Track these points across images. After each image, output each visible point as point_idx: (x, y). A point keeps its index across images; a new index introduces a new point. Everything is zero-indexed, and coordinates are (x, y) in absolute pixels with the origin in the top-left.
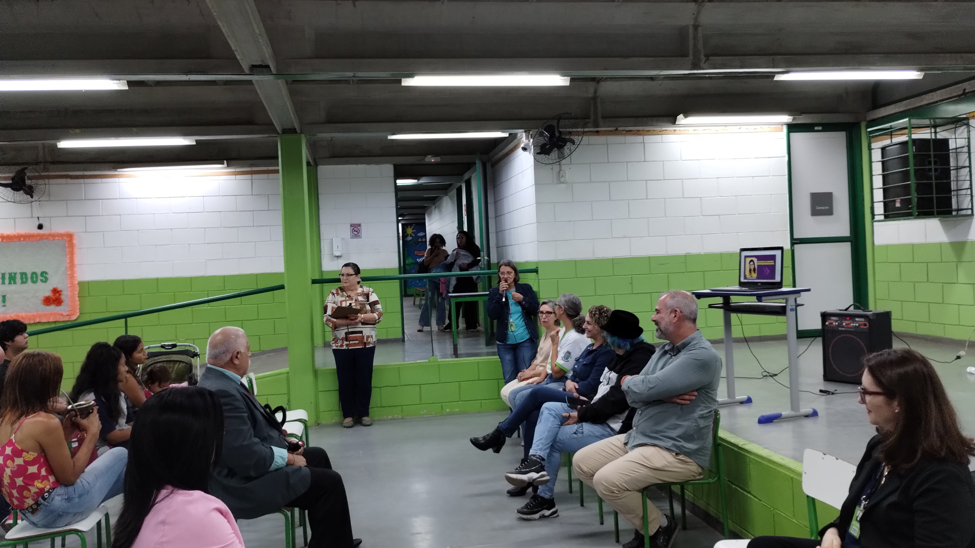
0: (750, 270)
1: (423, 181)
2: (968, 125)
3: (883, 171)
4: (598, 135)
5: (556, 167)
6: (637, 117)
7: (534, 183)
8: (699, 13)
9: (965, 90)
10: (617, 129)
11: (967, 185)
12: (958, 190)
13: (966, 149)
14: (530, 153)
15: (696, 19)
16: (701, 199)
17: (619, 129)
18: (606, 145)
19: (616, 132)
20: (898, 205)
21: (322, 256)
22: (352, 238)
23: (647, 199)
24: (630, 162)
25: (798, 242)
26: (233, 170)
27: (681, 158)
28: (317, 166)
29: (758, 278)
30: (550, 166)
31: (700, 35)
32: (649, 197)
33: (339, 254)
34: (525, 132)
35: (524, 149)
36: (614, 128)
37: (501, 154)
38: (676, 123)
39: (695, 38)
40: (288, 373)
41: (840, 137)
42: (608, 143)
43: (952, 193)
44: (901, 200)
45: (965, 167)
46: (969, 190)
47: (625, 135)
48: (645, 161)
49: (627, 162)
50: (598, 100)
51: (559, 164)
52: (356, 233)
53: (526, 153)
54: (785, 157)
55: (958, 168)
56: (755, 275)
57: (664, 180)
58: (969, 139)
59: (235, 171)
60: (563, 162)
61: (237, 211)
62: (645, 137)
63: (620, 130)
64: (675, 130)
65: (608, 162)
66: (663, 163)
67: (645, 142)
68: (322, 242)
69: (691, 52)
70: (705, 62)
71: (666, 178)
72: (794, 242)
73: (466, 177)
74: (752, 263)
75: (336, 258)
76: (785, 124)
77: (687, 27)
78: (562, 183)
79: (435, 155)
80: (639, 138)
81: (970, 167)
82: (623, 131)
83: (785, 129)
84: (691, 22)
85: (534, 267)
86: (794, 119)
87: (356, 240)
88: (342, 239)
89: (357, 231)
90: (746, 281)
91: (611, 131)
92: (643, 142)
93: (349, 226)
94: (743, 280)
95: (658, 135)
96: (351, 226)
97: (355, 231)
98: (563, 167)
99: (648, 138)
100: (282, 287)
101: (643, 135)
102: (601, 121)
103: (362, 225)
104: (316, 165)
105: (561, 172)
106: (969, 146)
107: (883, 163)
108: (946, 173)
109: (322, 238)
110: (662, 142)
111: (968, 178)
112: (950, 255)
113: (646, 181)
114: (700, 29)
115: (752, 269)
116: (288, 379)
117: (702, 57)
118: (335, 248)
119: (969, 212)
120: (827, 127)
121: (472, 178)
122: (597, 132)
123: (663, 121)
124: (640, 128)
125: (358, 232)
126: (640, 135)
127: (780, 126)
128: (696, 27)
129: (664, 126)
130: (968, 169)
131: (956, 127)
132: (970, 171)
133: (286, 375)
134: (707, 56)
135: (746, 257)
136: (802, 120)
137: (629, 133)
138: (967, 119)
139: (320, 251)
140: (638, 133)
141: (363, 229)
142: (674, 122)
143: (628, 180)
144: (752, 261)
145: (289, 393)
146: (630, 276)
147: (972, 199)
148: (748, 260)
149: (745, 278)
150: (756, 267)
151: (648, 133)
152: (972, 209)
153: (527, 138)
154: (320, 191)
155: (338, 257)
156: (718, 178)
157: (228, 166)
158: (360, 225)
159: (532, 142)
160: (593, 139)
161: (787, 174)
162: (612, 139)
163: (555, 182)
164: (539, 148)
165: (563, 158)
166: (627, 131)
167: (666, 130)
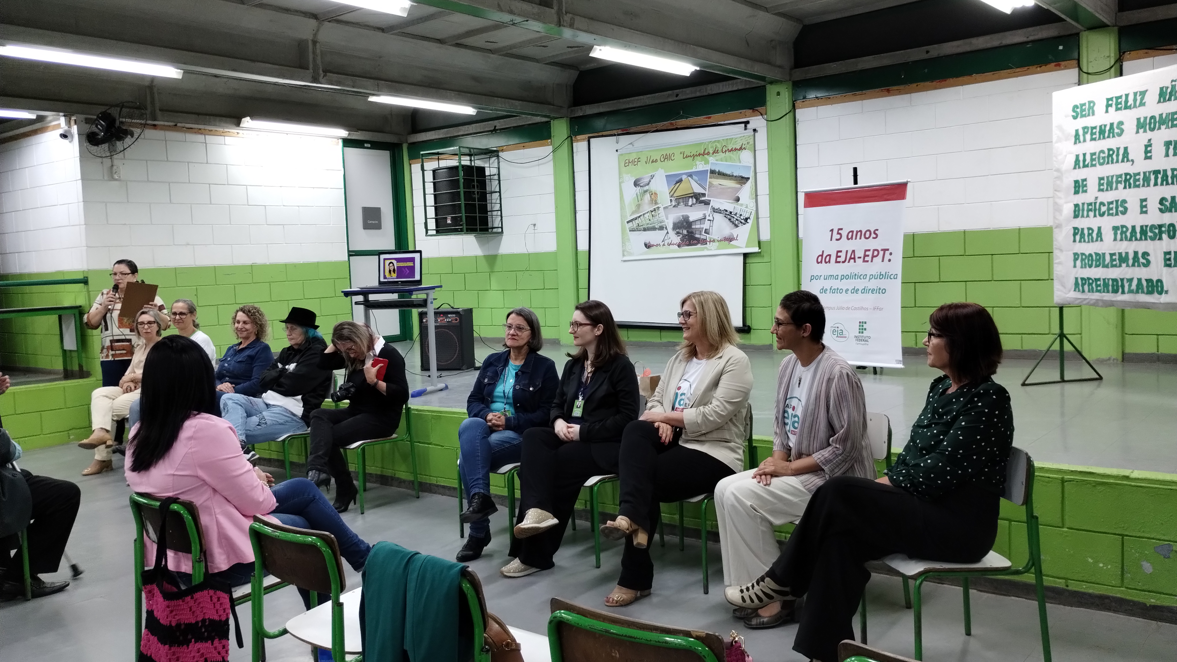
0: (390, 271)
2: (498, 156)
3: (435, 191)
4: (156, 129)
5: (107, 162)
6: (198, 114)
7: (80, 177)
8: (318, 30)
9: (495, 127)
10: (176, 125)
11: (497, 207)
12: (492, 211)
13: (496, 177)
14: (70, 142)
15: (315, 35)
16: (265, 207)
17: (179, 125)
18: (164, 142)
19: (175, 128)
20: (449, 222)
23: (211, 204)
24: (192, 162)
25: (353, 253)
29: (397, 278)
30: (100, 160)
31: (318, 51)
32: (213, 202)
34: (64, 116)
35: (64, 136)
36: (175, 124)
38: (241, 126)
39: (314, 53)
41: (385, 155)
42: (167, 139)
43: (489, 213)
44: (452, 217)
45: (496, 192)
46: (500, 212)
47: (185, 132)
48: (207, 163)
49: (188, 163)
50: (155, 90)
51: (111, 158)
53: (67, 142)
54: (341, 170)
55: (492, 193)
56: (394, 275)
57: (228, 185)
58: (499, 169)
60: (115, 157)
62: (206, 136)
63: (179, 127)
64: (238, 133)
65: (167, 160)
66: (227, 167)
67: (207, 142)
69: (311, 66)
70: (323, 77)
71: (229, 183)
72: (351, 253)
74: (391, 265)
76: (341, 138)
77: (306, 41)
78: (116, 180)
80: (200, 138)
81: (500, 192)
82: (183, 127)
83: (341, 143)
84: (310, 37)
86: (349, 134)
90: (386, 280)
91: (169, 126)
94: (382, 280)
95: (221, 136)
98: (116, 162)
99: (210, 139)
102: (159, 113)
105: (115, 167)
106: (499, 175)
107: (434, 183)
108: (484, 197)
110: (225, 144)
111: (498, 201)
112: (484, 266)
113: (209, 184)
114: (318, 45)
115: (392, 270)
117: (321, 72)
119: (500, 230)
120: (376, 145)
122: (155, 125)
123: (226, 122)
124: (202, 127)
126: (202, 134)
127: (336, 140)
128: (315, 42)
129: (227, 128)
130: (498, 194)
131: (490, 158)
132: (500, 196)
134: (325, 71)
135: (385, 259)
136: (357, 136)
137: (190, 130)
138: (497, 151)
140: (200, 131)
142: (238, 124)
143: (189, 182)
144: (390, 263)
146: (196, 287)
147: (502, 219)
148: (387, 262)
149: (385, 277)
150: (396, 268)
151: (210, 133)
152: (502, 228)
153: (68, 123)
156: (281, 187)
159: (75, 129)
160: (149, 133)
161: (343, 187)
162: (171, 135)
163: (106, 178)
164: (84, 137)
165: (115, 151)
166: (187, 128)
167: (229, 132)
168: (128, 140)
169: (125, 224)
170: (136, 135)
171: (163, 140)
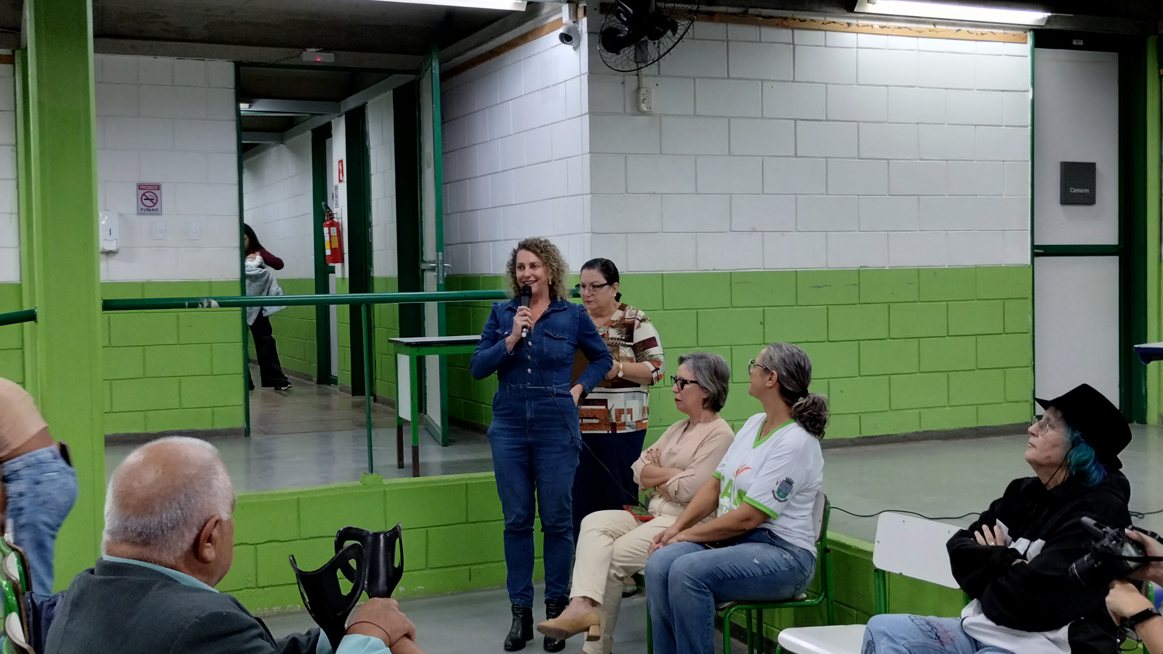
4: (713, 21)
5: (631, 81)
7: (586, 110)
10: (747, 12)
16: (889, 162)
17: (752, 11)
18: (726, 43)
19: (744, 17)
22: (141, 214)
23: (796, 156)
24: (770, 80)
27: (857, 81)
30: (619, 77)
32: (799, 153)
33: (112, 248)
35: (566, 38)
36: (744, 10)
38: (855, 11)
41: (1109, 62)
42: (729, 37)
47: (760, 25)
48: (794, 81)
49: (762, 81)
52: (149, 203)
53: (568, 48)
60: (645, 71)
62: (796, 31)
63: (752, 15)
64: (849, 24)
65: (728, 77)
66: (827, 88)
67: (796, 42)
71: (829, 117)
72: (1034, 252)
75: (106, 256)
76: (1029, 30)
78: (643, 114)
79: (325, 48)
80: (785, 34)
82: (758, 16)
83: (1030, 37)
87: (149, 219)
88: (119, 214)
89: (151, 200)
91: (735, 15)
92: (793, 44)
93: (134, 188)
95: (820, 30)
96: (139, 188)
97: (147, 199)
98: (645, 81)
99: (802, 36)
101: (793, 29)
103: (163, 187)
105: (643, 91)
110: (826, 46)
113: (796, 120)
118: (103, 234)
121: (369, 106)
122: (713, 14)
123: (831, 4)
124: (790, 14)
125: (155, 201)
126: (787, 27)
127: (1021, 32)
137: (769, 21)
140: (785, 23)
141: (166, 195)
142: (851, 7)
143: (762, 117)
146: (761, 309)
151: (803, 25)
153: (574, 14)
155: (109, 253)
156: (918, 124)
158: (158, 187)
159: (583, 24)
160: (702, 28)
161: (1029, 124)
162: (736, 30)
163: (628, 111)
164: (597, 37)
165: (644, 61)
166: (764, 17)
167: (834, 22)
168: (667, 41)
169: (654, 193)
170: (680, 31)
171: (723, 41)
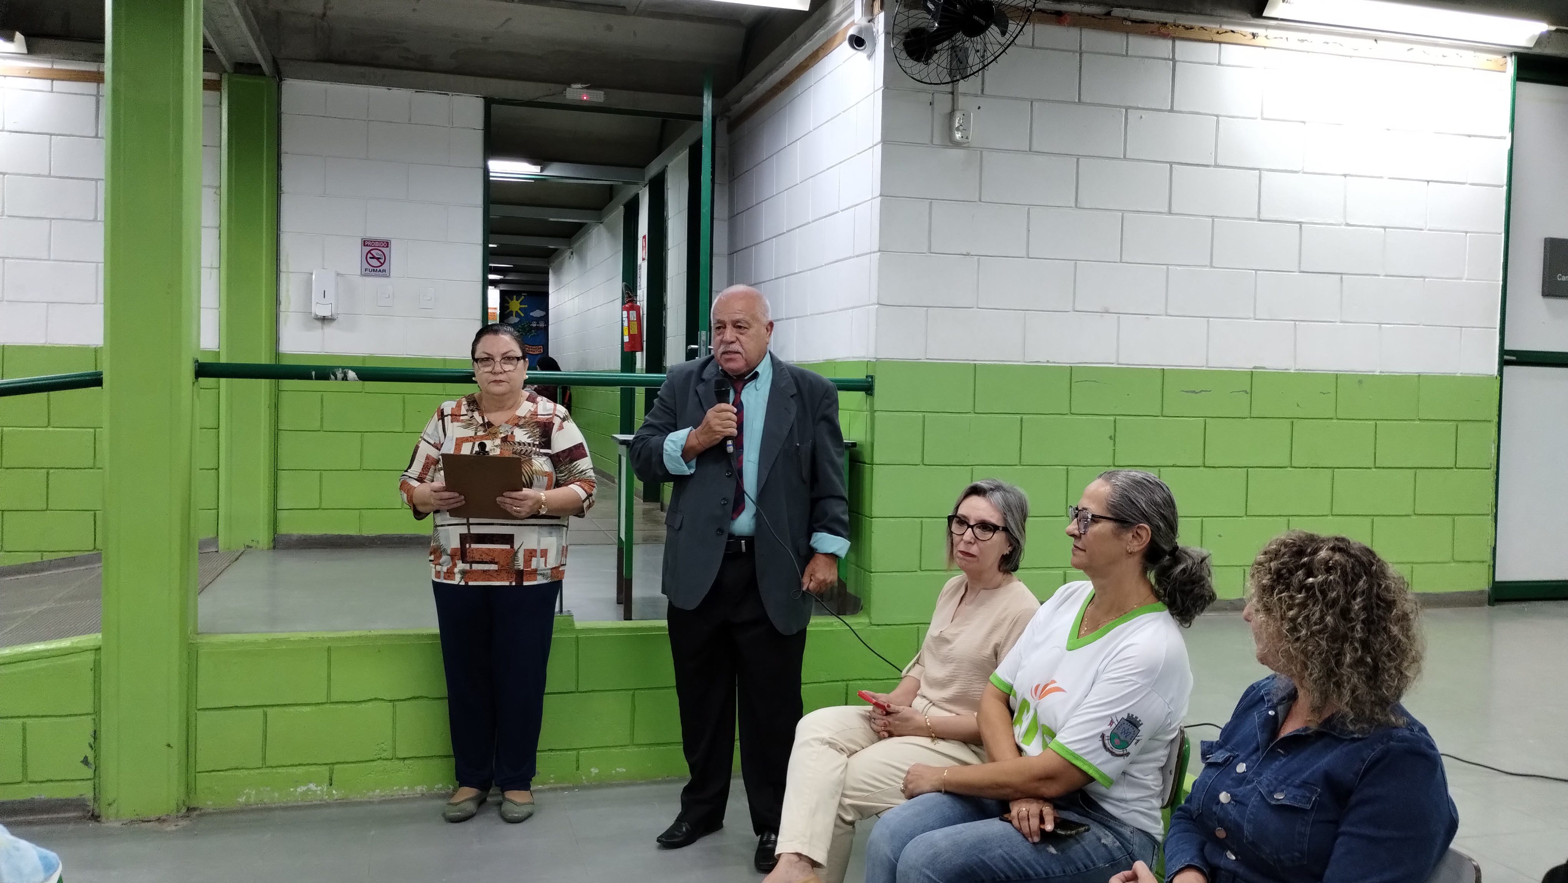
1: (554, 171)
5: (944, 98)
7: (878, 138)
10: (1108, 14)
14: (870, 57)
16: (1301, 226)
17: (1117, 12)
18: (1078, 55)
19: (1106, 21)
21: (282, 316)
22: (365, 275)
23: (1170, 213)
24: (1138, 108)
25: (1514, 358)
26: (48, 66)
27: (1262, 114)
28: (281, 80)
30: (928, 94)
32: (1175, 209)
33: (327, 314)
35: (857, 42)
36: (1104, 10)
37: (762, 88)
38: (1265, 14)
40: (98, 649)
42: (1083, 47)
47: (1128, 32)
48: (1172, 110)
49: (1127, 109)
51: (952, 93)
52: (374, 262)
53: (860, 55)
54: (1505, 138)
57: (1216, 166)
59: (52, 69)
60: (962, 85)
61: (49, 176)
62: (1178, 43)
63: (1118, 18)
64: (1254, 35)
65: (1080, 102)
66: (1218, 122)
67: (1177, 58)
68: (283, 277)
71: (1220, 162)
72: (1506, 357)
73: (653, 170)
75: (319, 324)
76: (1511, 54)
78: (957, 145)
79: (593, 85)
80: (1162, 46)
82: (1125, 19)
83: (1511, 65)
85: (860, 375)
86: (1541, 40)
87: (374, 282)
88: (338, 274)
89: (378, 259)
91: (1094, 17)
92: (1174, 60)
93: (359, 243)
95: (1212, 41)
96: (365, 243)
97: (373, 257)
98: (962, 102)
99: (1184, 49)
100: (95, 381)
101: (1174, 39)
103: (393, 245)
104: (279, 75)
105: (959, 112)
109: (283, 267)
110: (1219, 64)
113: (1171, 164)
116: (96, 668)
118: (316, 296)
121: (669, 169)
122: (1059, 14)
123: (1229, 6)
124: (1168, 17)
125: (382, 260)
126: (1166, 36)
127: (1500, 57)
129: (1231, 19)
133: (90, 657)
136: (1554, 46)
137: (1141, 27)
139: (278, 302)
140: (1163, 30)
141: (396, 256)
142: (1257, 11)
143: (1125, 159)
145: (97, 712)
146: (1112, 418)
151: (1188, 34)
153: (869, 9)
154: (284, 148)
155: (324, 319)
156: (1345, 176)
157: (32, 50)
158: (387, 244)
159: (880, 22)
161: (1505, 180)
162: (1093, 38)
163: (936, 141)
164: (898, 41)
166: (1134, 21)
167: (1233, 31)
169: (968, 254)
170: (1011, 31)
171: (1074, 52)
